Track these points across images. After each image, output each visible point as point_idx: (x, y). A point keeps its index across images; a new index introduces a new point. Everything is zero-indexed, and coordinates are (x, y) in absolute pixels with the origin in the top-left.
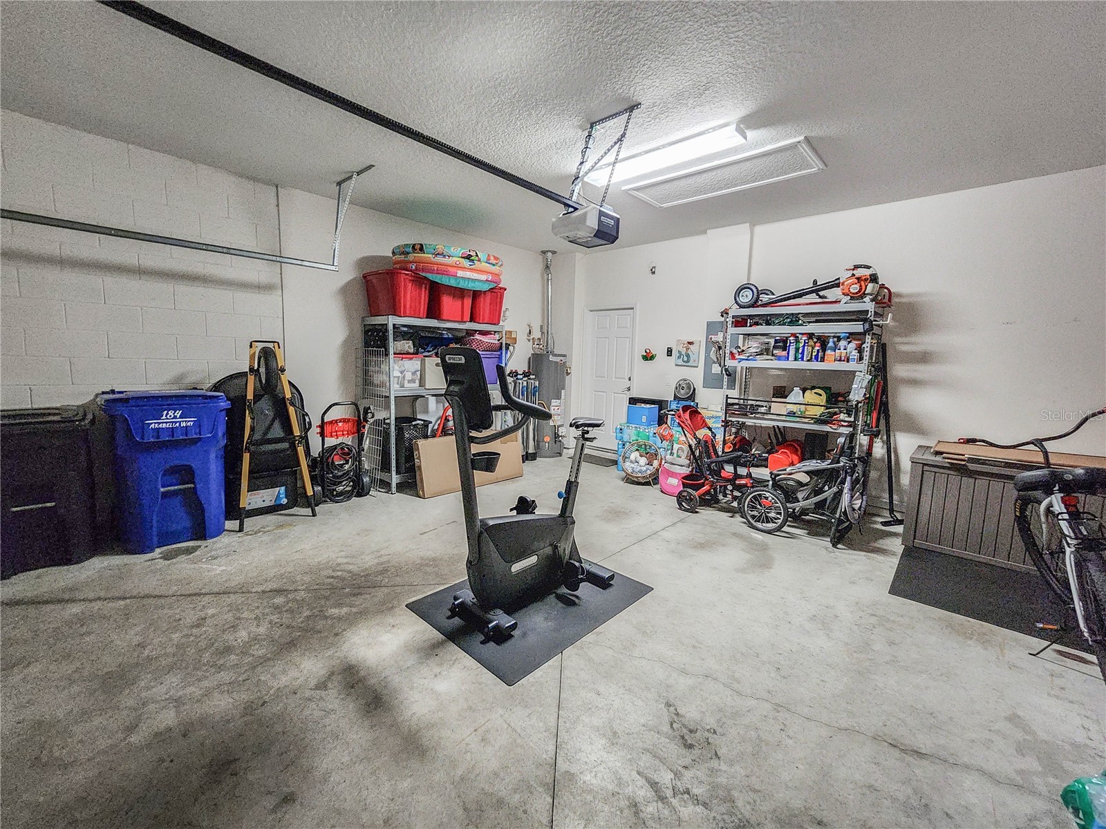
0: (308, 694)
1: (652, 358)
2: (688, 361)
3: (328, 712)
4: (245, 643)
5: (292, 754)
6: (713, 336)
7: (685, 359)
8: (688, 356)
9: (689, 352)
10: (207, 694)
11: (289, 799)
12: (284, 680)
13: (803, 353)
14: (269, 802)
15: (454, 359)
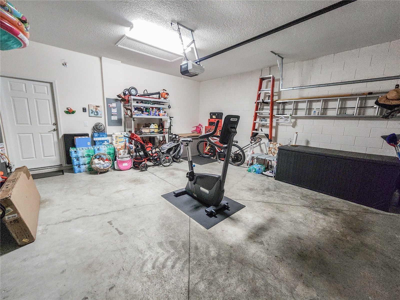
0: (266, 246)
1: (73, 112)
2: (97, 115)
3: (270, 238)
4: (246, 284)
5: (289, 242)
6: (110, 105)
7: (96, 114)
8: (97, 112)
9: (97, 110)
10: (281, 281)
11: (299, 238)
12: (263, 255)
13: (151, 113)
14: (302, 241)
15: (234, 119)
